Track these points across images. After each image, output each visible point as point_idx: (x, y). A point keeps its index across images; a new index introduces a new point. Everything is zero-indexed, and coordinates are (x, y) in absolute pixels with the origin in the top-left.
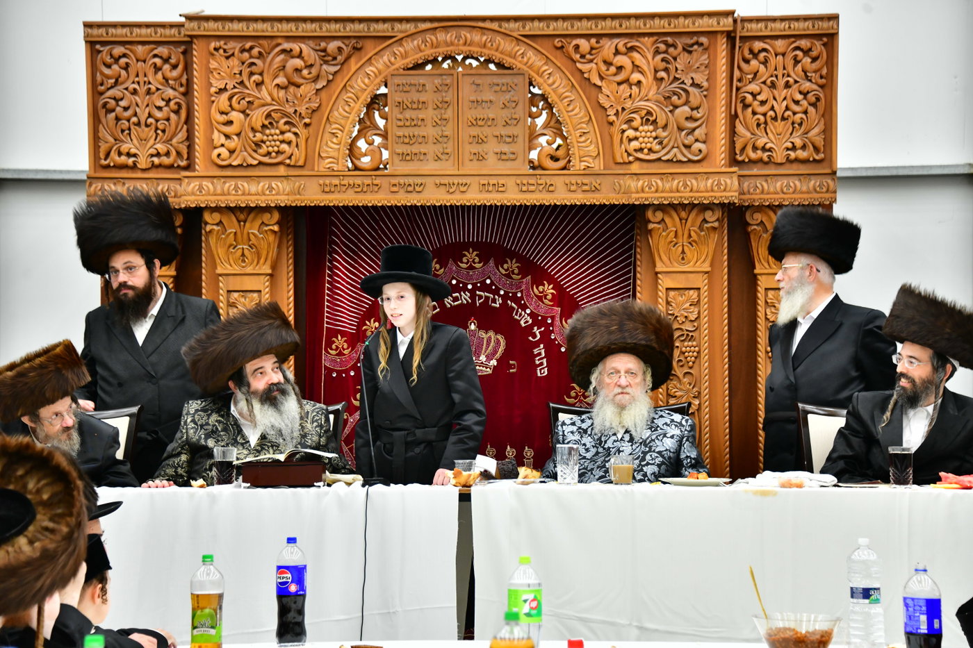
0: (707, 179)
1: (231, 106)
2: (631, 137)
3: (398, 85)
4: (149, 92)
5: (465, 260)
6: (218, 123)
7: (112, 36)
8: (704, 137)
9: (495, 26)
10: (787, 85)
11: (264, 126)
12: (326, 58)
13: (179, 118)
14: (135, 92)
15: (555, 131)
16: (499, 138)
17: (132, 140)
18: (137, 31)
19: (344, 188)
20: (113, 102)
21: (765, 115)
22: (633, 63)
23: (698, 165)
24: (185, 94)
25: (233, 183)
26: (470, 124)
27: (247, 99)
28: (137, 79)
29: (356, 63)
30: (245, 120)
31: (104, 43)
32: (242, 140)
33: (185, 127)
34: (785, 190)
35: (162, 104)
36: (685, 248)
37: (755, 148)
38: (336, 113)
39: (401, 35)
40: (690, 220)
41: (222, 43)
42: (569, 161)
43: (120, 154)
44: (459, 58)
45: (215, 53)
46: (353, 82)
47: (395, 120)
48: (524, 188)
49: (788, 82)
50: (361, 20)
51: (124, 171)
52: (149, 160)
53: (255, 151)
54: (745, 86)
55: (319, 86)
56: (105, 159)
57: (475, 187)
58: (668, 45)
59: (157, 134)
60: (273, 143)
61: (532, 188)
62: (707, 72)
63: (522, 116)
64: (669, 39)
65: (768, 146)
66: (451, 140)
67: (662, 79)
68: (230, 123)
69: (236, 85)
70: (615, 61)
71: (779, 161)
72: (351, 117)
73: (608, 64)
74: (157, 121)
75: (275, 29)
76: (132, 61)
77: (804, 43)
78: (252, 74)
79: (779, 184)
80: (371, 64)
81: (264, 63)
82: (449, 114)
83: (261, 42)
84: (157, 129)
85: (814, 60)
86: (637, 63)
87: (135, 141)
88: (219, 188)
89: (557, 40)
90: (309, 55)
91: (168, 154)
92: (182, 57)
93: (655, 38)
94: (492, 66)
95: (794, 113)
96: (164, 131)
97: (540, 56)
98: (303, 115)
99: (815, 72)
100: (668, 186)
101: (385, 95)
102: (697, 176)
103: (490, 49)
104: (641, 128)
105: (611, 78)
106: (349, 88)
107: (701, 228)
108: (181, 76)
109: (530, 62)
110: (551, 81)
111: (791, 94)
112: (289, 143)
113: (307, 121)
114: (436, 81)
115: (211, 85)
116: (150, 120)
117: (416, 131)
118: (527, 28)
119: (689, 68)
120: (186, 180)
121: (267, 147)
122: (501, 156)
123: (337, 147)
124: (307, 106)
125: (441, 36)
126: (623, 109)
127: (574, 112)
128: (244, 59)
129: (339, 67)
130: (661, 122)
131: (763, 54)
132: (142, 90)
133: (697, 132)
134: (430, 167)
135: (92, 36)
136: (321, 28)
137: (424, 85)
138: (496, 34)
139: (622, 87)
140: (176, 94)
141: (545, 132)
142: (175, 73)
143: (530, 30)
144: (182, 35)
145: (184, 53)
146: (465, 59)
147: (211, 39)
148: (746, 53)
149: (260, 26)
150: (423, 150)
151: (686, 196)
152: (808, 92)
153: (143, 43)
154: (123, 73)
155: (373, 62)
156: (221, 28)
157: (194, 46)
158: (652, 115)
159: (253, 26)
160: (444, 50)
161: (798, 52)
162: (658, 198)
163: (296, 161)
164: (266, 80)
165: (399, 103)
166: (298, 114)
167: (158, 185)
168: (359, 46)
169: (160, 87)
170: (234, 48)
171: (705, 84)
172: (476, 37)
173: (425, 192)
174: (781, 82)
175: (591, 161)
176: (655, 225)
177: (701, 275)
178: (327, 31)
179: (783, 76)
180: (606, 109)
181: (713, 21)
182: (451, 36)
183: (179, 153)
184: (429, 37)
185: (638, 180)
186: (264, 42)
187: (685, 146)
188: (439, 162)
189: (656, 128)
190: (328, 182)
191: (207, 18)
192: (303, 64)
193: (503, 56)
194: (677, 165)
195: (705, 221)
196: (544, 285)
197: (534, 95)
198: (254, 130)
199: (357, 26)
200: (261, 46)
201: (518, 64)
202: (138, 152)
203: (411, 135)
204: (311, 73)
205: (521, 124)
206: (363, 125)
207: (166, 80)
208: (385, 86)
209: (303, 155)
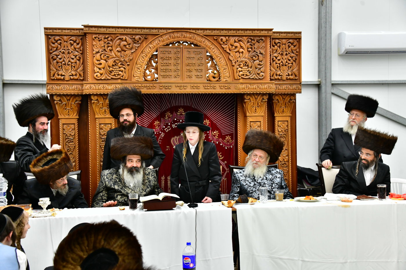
0: (265, 85)
1: (101, 58)
2: (240, 70)
3: (162, 51)
4: (69, 53)
5: (179, 112)
6: (96, 64)
7: (55, 33)
8: (264, 71)
9: (194, 31)
10: (286, 55)
11: (113, 65)
12: (135, 42)
13: (80, 62)
14: (63, 53)
15: (214, 68)
16: (197, 70)
17: (63, 70)
18: (64, 31)
19: (143, 87)
20: (55, 56)
22: (240, 45)
23: (262, 80)
24: (82, 54)
25: (102, 85)
26: (187, 65)
27: (107, 56)
28: (64, 48)
29: (146, 44)
30: (106, 63)
31: (52, 35)
32: (105, 70)
33: (82, 65)
34: (286, 89)
35: (74, 57)
36: (256, 108)
37: (276, 75)
38: (139, 61)
39: (162, 34)
40: (258, 99)
41: (97, 35)
42: (220, 78)
43: (58, 75)
44: (181, 42)
45: (95, 39)
46: (145, 50)
47: (160, 64)
48: (206, 88)
49: (287, 53)
50: (147, 28)
51: (60, 81)
52: (69, 77)
53: (110, 74)
54: (274, 54)
55: (132, 51)
56: (53, 77)
57: (189, 87)
58: (252, 40)
60: (116, 71)
61: (208, 88)
62: (264, 49)
63: (204, 63)
64: (252, 38)
65: (281, 74)
66: (180, 71)
67: (250, 51)
68: (101, 64)
69: (103, 51)
70: (234, 45)
71: (284, 79)
72: (145, 62)
73: (232, 45)
74: (72, 63)
75: (117, 31)
76: (62, 42)
77: (291, 41)
78: (108, 47)
79: (284, 87)
80: (151, 44)
81: (113, 43)
82: (179, 62)
83: (111, 35)
84: (72, 66)
85: (295, 46)
86: (242, 45)
87: (64, 70)
88: (97, 87)
89: (215, 37)
91: (76, 75)
92: (80, 41)
93: (248, 37)
94: (192, 45)
95: (289, 64)
96: (74, 67)
97: (210, 42)
98: (127, 61)
99: (295, 50)
100: (252, 87)
101: (156, 55)
102: (262, 84)
103: (192, 39)
104: (243, 68)
105: (233, 50)
106: (143, 52)
107: (262, 101)
108: (80, 47)
109: (206, 44)
110: (213, 51)
111: (288, 57)
112: (122, 71)
113: (128, 63)
114: (175, 50)
115: (93, 50)
116: (69, 63)
117: (168, 68)
118: (205, 32)
119: (259, 48)
120: (85, 84)
121: (114, 73)
122: (197, 76)
123: (140, 73)
124: (128, 58)
125: (176, 35)
126: (237, 61)
127: (221, 61)
128: (105, 41)
129: (139, 45)
130: (250, 66)
131: (279, 44)
132: (66, 52)
133: (261, 69)
134: (173, 80)
135: (47, 33)
136: (133, 31)
137: (170, 51)
138: (195, 34)
139: (237, 53)
140: (79, 54)
141: (211, 68)
142: (78, 46)
144: (81, 33)
145: (81, 39)
146: (183, 43)
147: (93, 34)
148: (273, 43)
149: (111, 30)
150: (170, 74)
151: (258, 91)
152: (293, 57)
153: (66, 35)
154: (59, 46)
155: (152, 43)
156: (97, 30)
157: (87, 37)
158: (247, 63)
159: (108, 29)
160: (176, 39)
161: (289, 44)
162: (249, 91)
163: (125, 78)
164: (113, 49)
165: (162, 57)
166: (125, 61)
167: (73, 86)
168: (146, 38)
169: (73, 51)
170: (102, 37)
171: (264, 53)
172: (188, 35)
173: (172, 89)
174: (285, 53)
175: (227, 78)
176: (247, 100)
177: (261, 117)
178: (135, 32)
179: (285, 51)
180: (231, 61)
181: (266, 32)
182: (179, 35)
183: (80, 75)
184: (172, 35)
185: (243, 85)
186: (113, 35)
187: (258, 74)
188: (176, 78)
189: (248, 68)
190: (137, 85)
191: (92, 27)
192: (127, 43)
193: (197, 42)
194: (255, 80)
195: (263, 99)
196: (206, 120)
197: (207, 56)
198: (109, 67)
199: (146, 31)
200: (111, 37)
201: (202, 45)
202: (65, 74)
203: (166, 69)
204: (130, 47)
205: (204, 65)
206: (148, 65)
207: (75, 48)
208: (156, 52)
209: (127, 75)
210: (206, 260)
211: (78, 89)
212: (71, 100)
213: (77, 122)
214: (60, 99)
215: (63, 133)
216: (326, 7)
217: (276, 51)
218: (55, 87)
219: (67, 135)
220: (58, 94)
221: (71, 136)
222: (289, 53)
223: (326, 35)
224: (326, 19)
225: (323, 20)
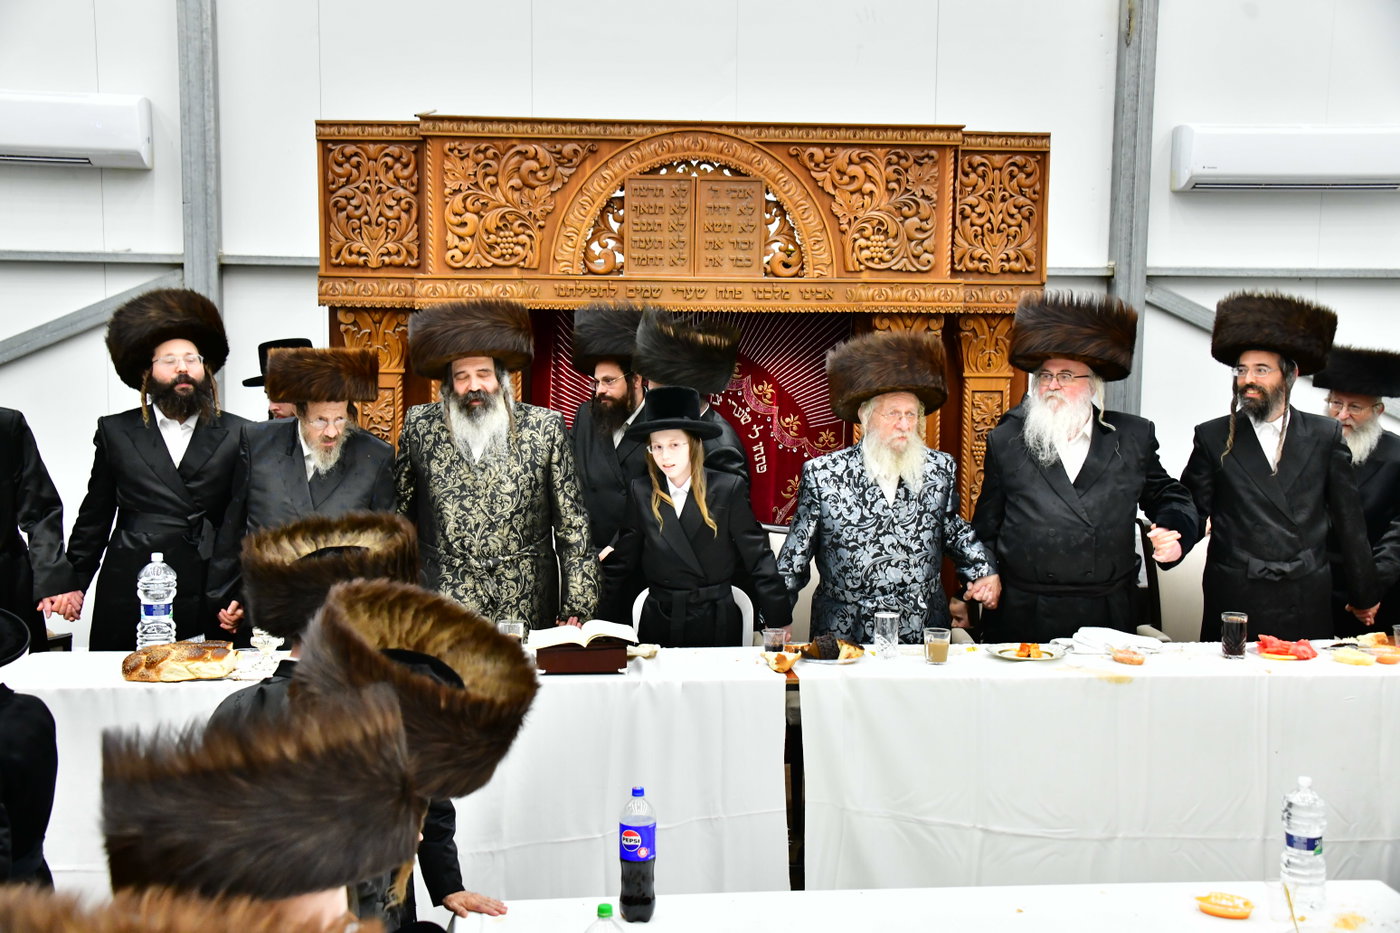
0: (935, 289)
1: (465, 207)
2: (862, 246)
3: (636, 189)
4: (380, 191)
6: (452, 224)
7: (344, 134)
8: (933, 248)
9: (731, 132)
10: (1003, 199)
11: (498, 228)
12: (561, 161)
13: (410, 217)
14: (366, 191)
15: (788, 237)
16: (735, 244)
17: (362, 239)
18: (368, 130)
19: (580, 292)
20: (344, 201)
21: (982, 227)
22: (865, 173)
23: (925, 275)
24: (415, 193)
25: (467, 286)
26: (707, 230)
27: (482, 201)
28: (368, 178)
29: (592, 167)
30: (479, 221)
31: (336, 142)
32: (477, 243)
33: (416, 226)
34: (998, 299)
35: (393, 203)
37: (972, 258)
38: (571, 216)
39: (638, 139)
41: (457, 143)
42: (802, 268)
43: (351, 253)
44: (694, 163)
45: (450, 153)
46: (588, 185)
47: (631, 224)
48: (761, 296)
50: (597, 123)
51: (355, 269)
52: (380, 259)
53: (489, 253)
54: (965, 198)
55: (553, 189)
56: (336, 258)
57: (712, 293)
58: (900, 157)
59: (388, 234)
60: (507, 245)
61: (768, 295)
62: (936, 185)
63: (758, 226)
64: (901, 152)
65: (984, 257)
66: (687, 246)
67: (894, 190)
68: (464, 224)
69: (471, 187)
70: (848, 171)
71: (994, 272)
72: (587, 220)
73: (842, 173)
74: (388, 220)
75: (511, 131)
76: (363, 160)
77: (1018, 159)
78: (486, 175)
79: (992, 293)
80: (607, 168)
81: (499, 165)
82: (686, 219)
83: (496, 143)
84: (387, 228)
85: (1028, 175)
86: (870, 173)
87: (366, 240)
88: (452, 290)
89: (792, 149)
90: (545, 158)
91: (398, 253)
92: (413, 157)
93: (888, 149)
94: (726, 172)
95: (1009, 226)
97: (776, 164)
98: (538, 217)
99: (1029, 187)
100: (897, 295)
101: (622, 199)
102: (926, 286)
103: (726, 155)
104: (872, 238)
105: (844, 187)
106: (584, 191)
108: (412, 175)
109: (766, 169)
110: (786, 188)
111: (1007, 208)
112: (523, 245)
113: (542, 223)
114: (673, 186)
115: (445, 186)
116: (381, 219)
117: (653, 236)
118: (763, 135)
119: (919, 180)
120: (420, 282)
121: (501, 249)
122: (737, 263)
123: (572, 250)
124: (542, 208)
125: (678, 141)
126: (856, 218)
127: (808, 220)
128: (479, 160)
129: (574, 170)
130: (892, 232)
131: (982, 168)
132: (373, 189)
133: (926, 243)
134: (665, 273)
135: (324, 135)
136: (557, 131)
137: (661, 190)
138: (733, 140)
139: (855, 196)
140: (407, 193)
141: (778, 238)
142: (406, 173)
143: (766, 137)
144: (414, 134)
145: (415, 152)
146: (699, 164)
147: (446, 140)
148: (965, 166)
149: (495, 127)
150: (659, 255)
151: (914, 306)
152: (1022, 207)
153: (375, 142)
154: (355, 171)
155: (610, 165)
156: (456, 128)
157: (428, 146)
158: (883, 225)
159: (488, 127)
160: (680, 155)
161: (1012, 168)
162: (887, 308)
163: (531, 264)
164: (500, 181)
165: (636, 207)
166: (532, 216)
167: (389, 284)
168: (595, 149)
169: (391, 186)
170: (469, 149)
171: (935, 196)
172: (713, 143)
173: (662, 297)
174: (998, 196)
175: (824, 269)
178: (563, 133)
179: (1000, 189)
180: (838, 218)
181: (943, 135)
182: (688, 141)
183: (409, 253)
184: (667, 142)
185: (869, 288)
186: (499, 143)
187: (914, 256)
188: (675, 267)
189: (887, 238)
190: (563, 286)
191: (442, 119)
192: (538, 166)
193: (739, 163)
194: (906, 275)
195: (929, 329)
196: (763, 384)
197: (768, 202)
198: (488, 232)
199: (593, 129)
200: (496, 147)
201: (754, 171)
202: (368, 251)
203: (648, 239)
204: (545, 175)
205: (757, 231)
206: (597, 227)
207: (397, 179)
208: (621, 190)
209: (537, 258)
210: (710, 819)
211: (403, 293)
212: (384, 322)
213: (400, 382)
214: (355, 321)
215: (363, 414)
216: (1140, 52)
217: (974, 188)
218: (340, 286)
219: (372, 418)
220: (349, 305)
221: (383, 423)
222: (1011, 196)
223: (1135, 134)
224: (1138, 86)
225: (1128, 90)
